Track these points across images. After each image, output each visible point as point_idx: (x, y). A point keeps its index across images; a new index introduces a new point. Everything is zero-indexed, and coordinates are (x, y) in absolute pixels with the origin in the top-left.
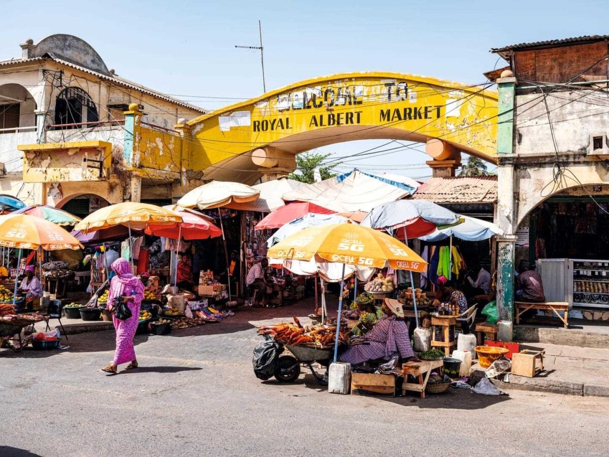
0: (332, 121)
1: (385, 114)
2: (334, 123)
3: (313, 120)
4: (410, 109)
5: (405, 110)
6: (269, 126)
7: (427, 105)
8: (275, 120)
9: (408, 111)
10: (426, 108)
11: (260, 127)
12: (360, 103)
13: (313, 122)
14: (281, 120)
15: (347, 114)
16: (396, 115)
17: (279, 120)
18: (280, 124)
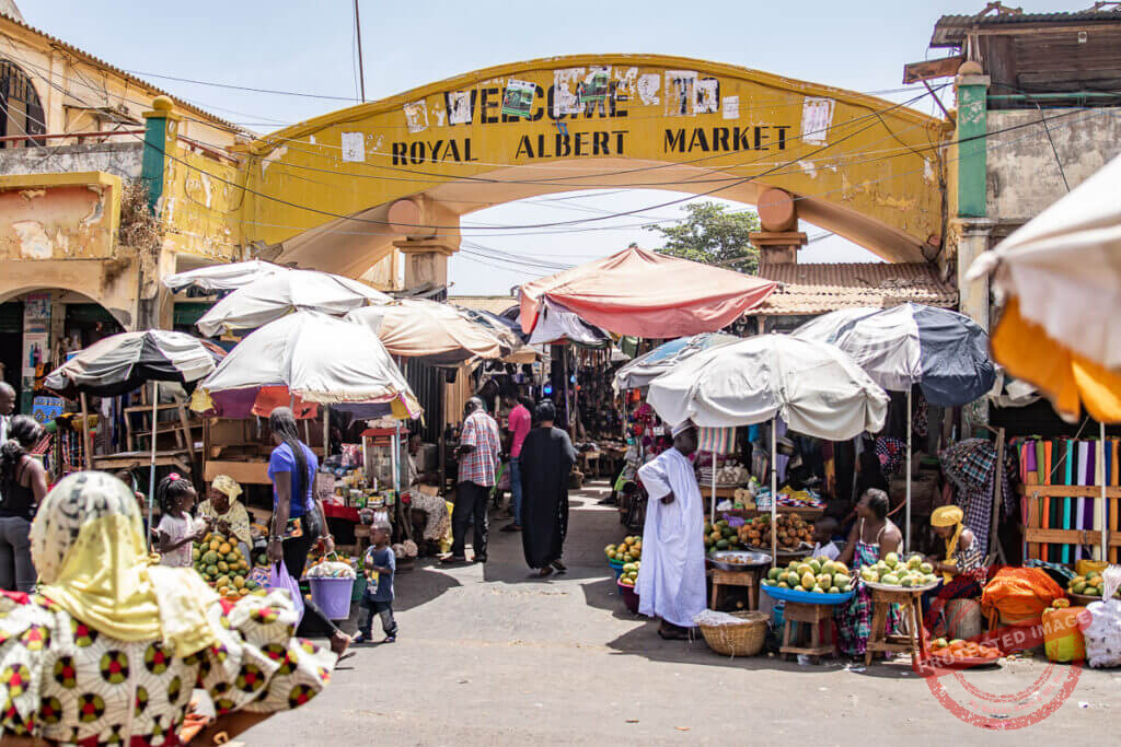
0: (563, 147)
1: (675, 137)
2: (568, 152)
3: (523, 144)
4: (726, 131)
5: (716, 131)
6: (428, 153)
7: (760, 124)
8: (440, 143)
9: (721, 134)
10: (757, 130)
11: (408, 157)
12: (623, 114)
13: (524, 148)
14: (453, 143)
15: (596, 135)
16: (697, 140)
17: (448, 142)
18: (450, 151)
